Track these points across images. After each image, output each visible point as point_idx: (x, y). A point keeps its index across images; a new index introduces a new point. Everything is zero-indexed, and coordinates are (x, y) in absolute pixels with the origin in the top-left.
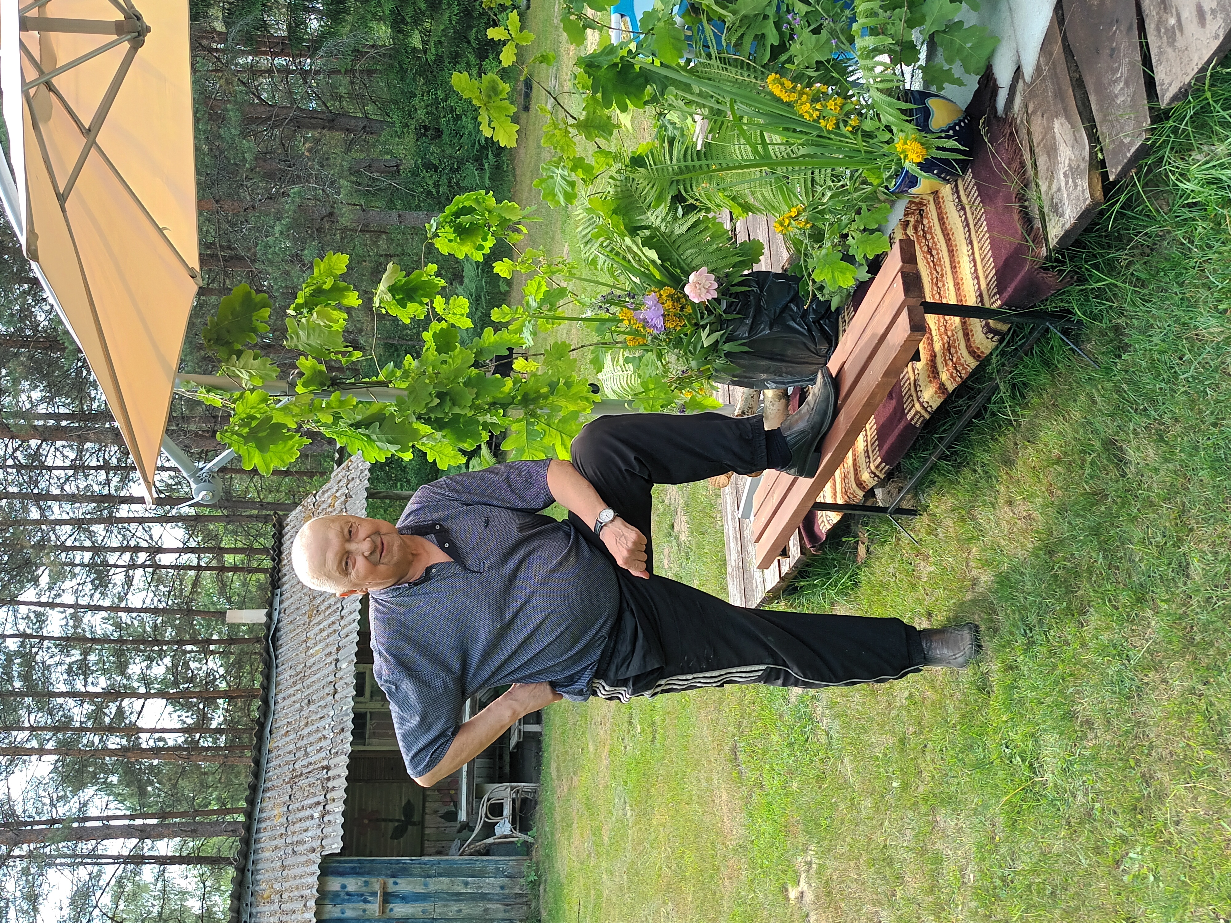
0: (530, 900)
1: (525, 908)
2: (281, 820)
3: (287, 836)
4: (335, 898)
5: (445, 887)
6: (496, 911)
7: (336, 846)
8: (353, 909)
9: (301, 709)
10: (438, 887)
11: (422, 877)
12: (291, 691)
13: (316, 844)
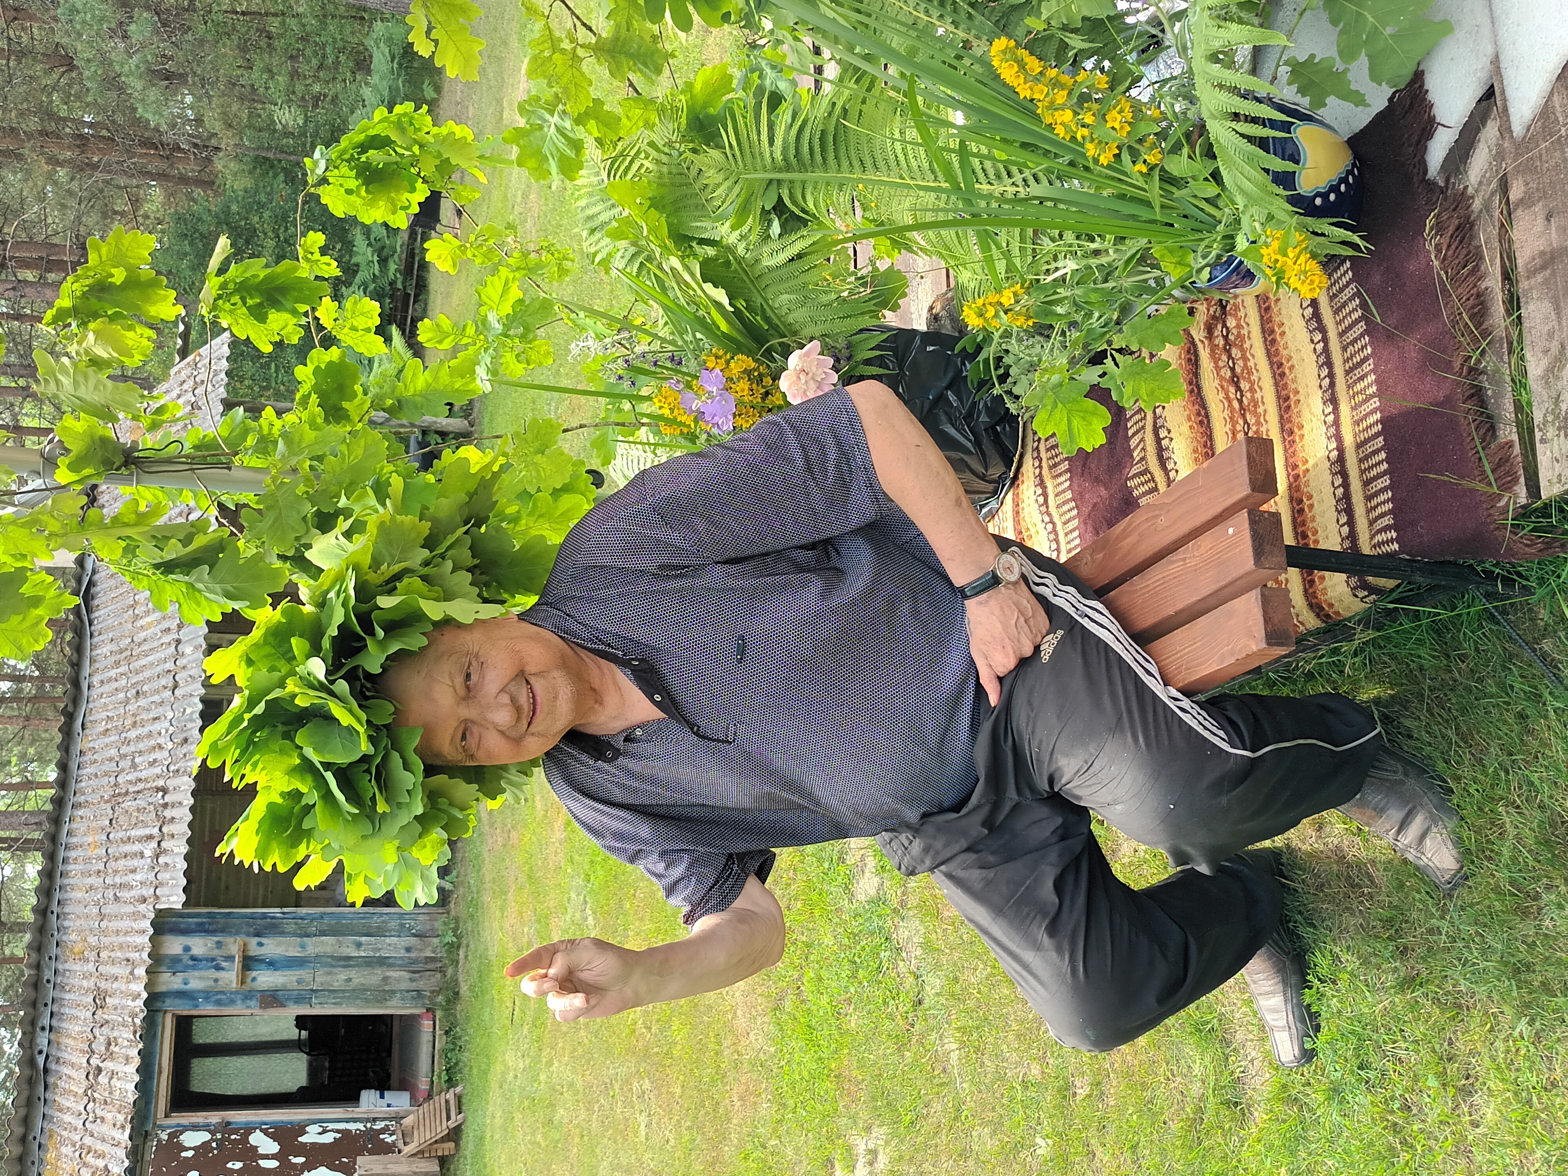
0: (445, 966)
1: (439, 975)
2: (97, 851)
3: (106, 874)
4: (175, 964)
5: (329, 950)
6: (398, 980)
7: (176, 899)
8: (201, 978)
9: (127, 701)
10: (320, 950)
11: (296, 935)
12: (112, 673)
13: (148, 892)
